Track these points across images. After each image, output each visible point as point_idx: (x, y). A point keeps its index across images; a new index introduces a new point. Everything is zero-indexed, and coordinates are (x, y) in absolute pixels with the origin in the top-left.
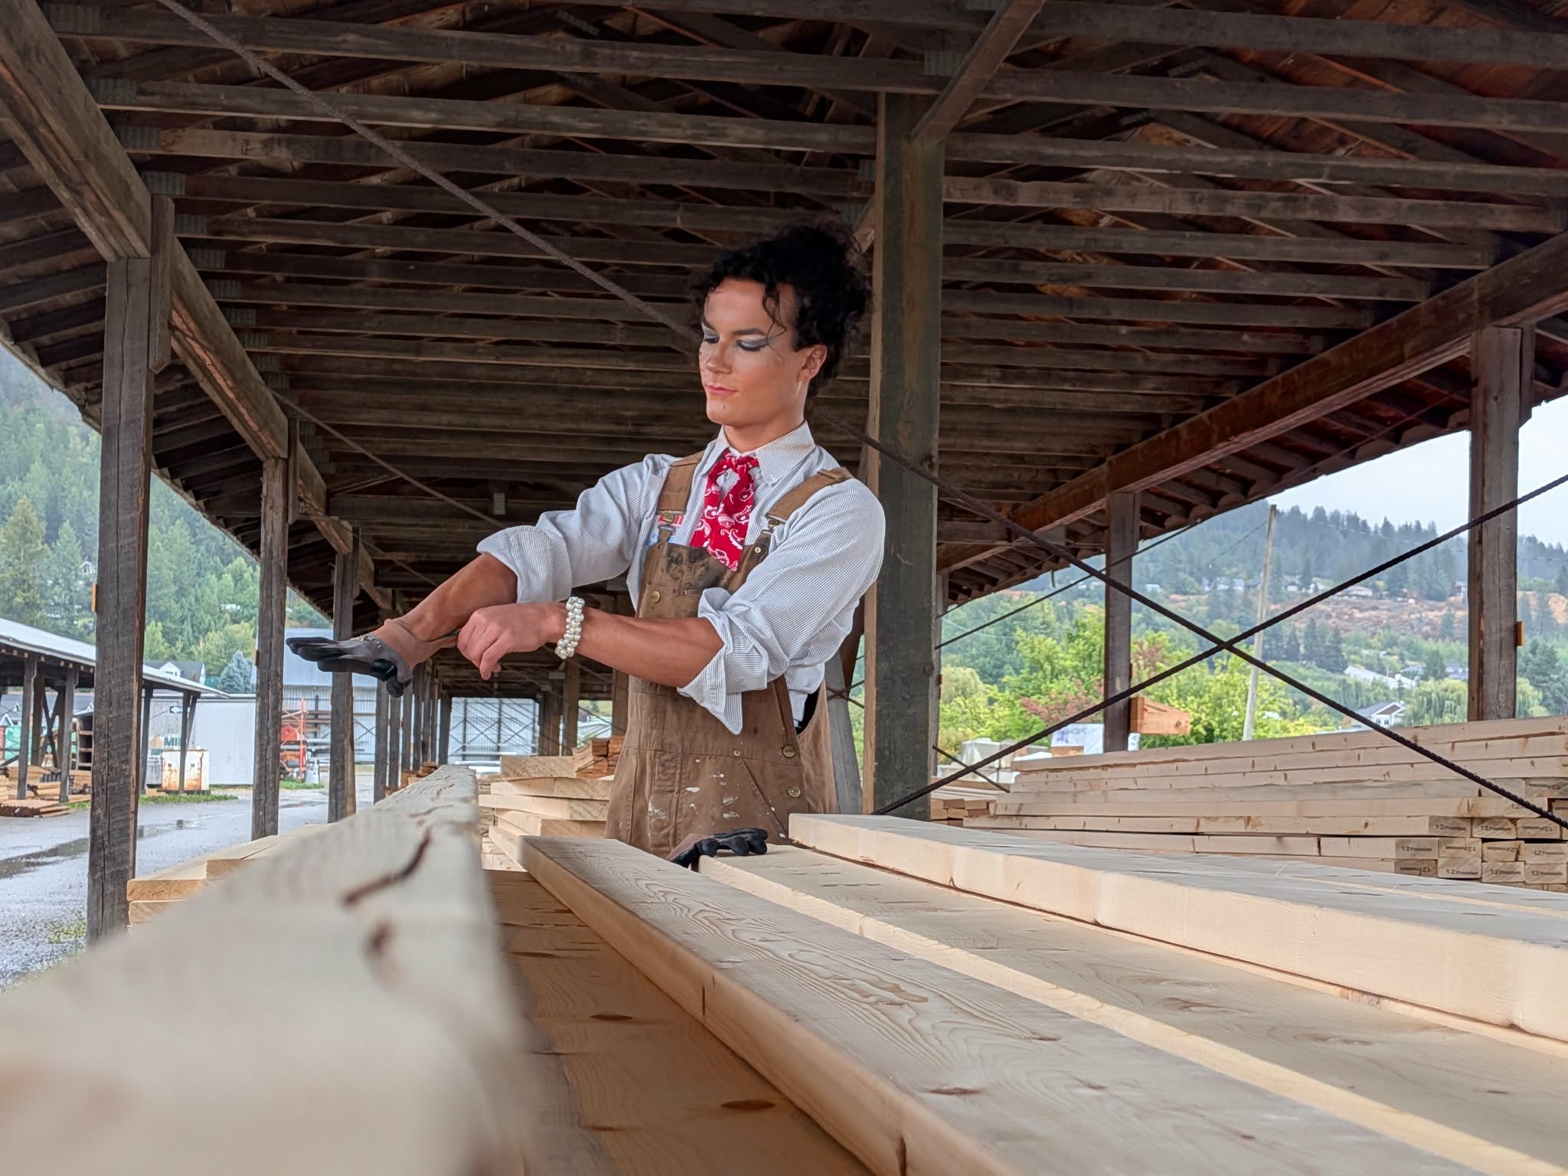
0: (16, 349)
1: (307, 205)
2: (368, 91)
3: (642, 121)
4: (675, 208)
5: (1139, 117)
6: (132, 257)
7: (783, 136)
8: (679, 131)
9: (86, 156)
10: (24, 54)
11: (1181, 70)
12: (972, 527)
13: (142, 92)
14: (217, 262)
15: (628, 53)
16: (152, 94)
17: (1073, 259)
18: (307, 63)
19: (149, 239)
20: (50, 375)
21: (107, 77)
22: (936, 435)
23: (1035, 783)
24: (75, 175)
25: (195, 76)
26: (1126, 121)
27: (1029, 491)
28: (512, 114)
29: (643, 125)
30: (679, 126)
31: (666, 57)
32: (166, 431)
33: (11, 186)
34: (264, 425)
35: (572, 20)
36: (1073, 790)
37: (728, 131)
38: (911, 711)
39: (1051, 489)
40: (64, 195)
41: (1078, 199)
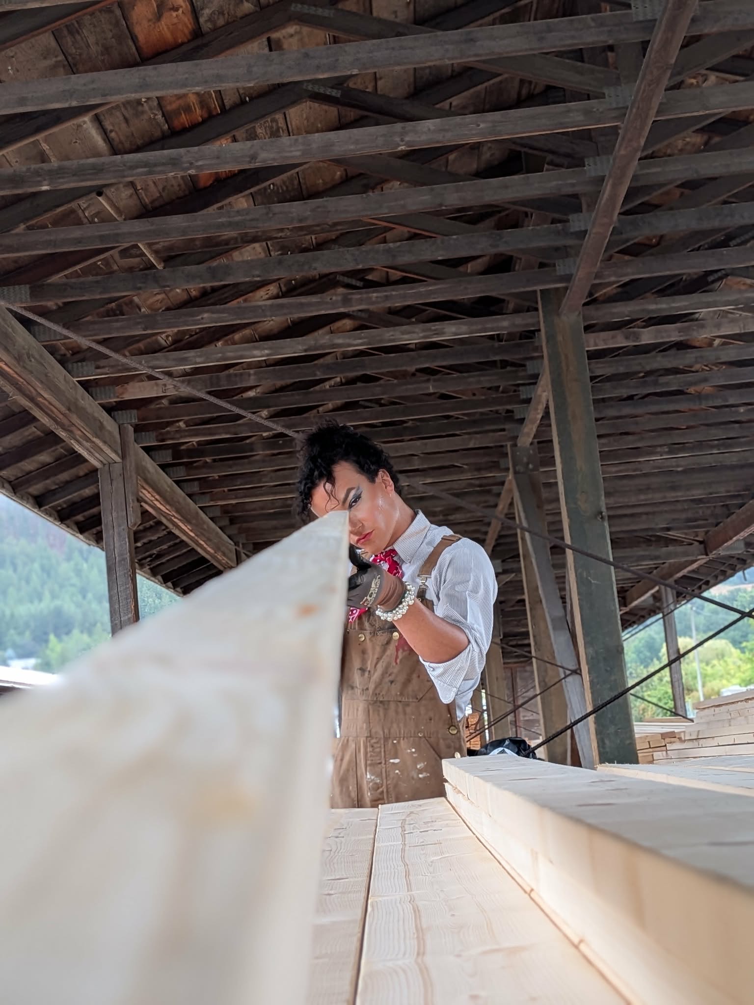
0: (63, 526)
1: (215, 415)
2: (234, 343)
3: (391, 333)
4: (428, 380)
5: (719, 274)
6: (111, 463)
7: (480, 327)
8: (415, 335)
9: (69, 409)
10: (19, 359)
11: (738, 241)
12: (680, 549)
13: (98, 367)
14: (167, 457)
15: (371, 295)
16: (103, 367)
17: (703, 369)
18: (193, 333)
19: (120, 452)
20: (87, 538)
21: (77, 362)
22: (603, 498)
23: (707, 716)
24: (65, 421)
25: (129, 352)
26: (711, 278)
27: (712, 520)
28: (312, 342)
29: (392, 335)
30: (414, 332)
31: (394, 293)
32: (164, 561)
33: (39, 433)
34: (217, 549)
35: (347, 280)
36: (730, 718)
37: (446, 330)
38: (613, 678)
39: (727, 518)
40: (62, 434)
41: (682, 334)
